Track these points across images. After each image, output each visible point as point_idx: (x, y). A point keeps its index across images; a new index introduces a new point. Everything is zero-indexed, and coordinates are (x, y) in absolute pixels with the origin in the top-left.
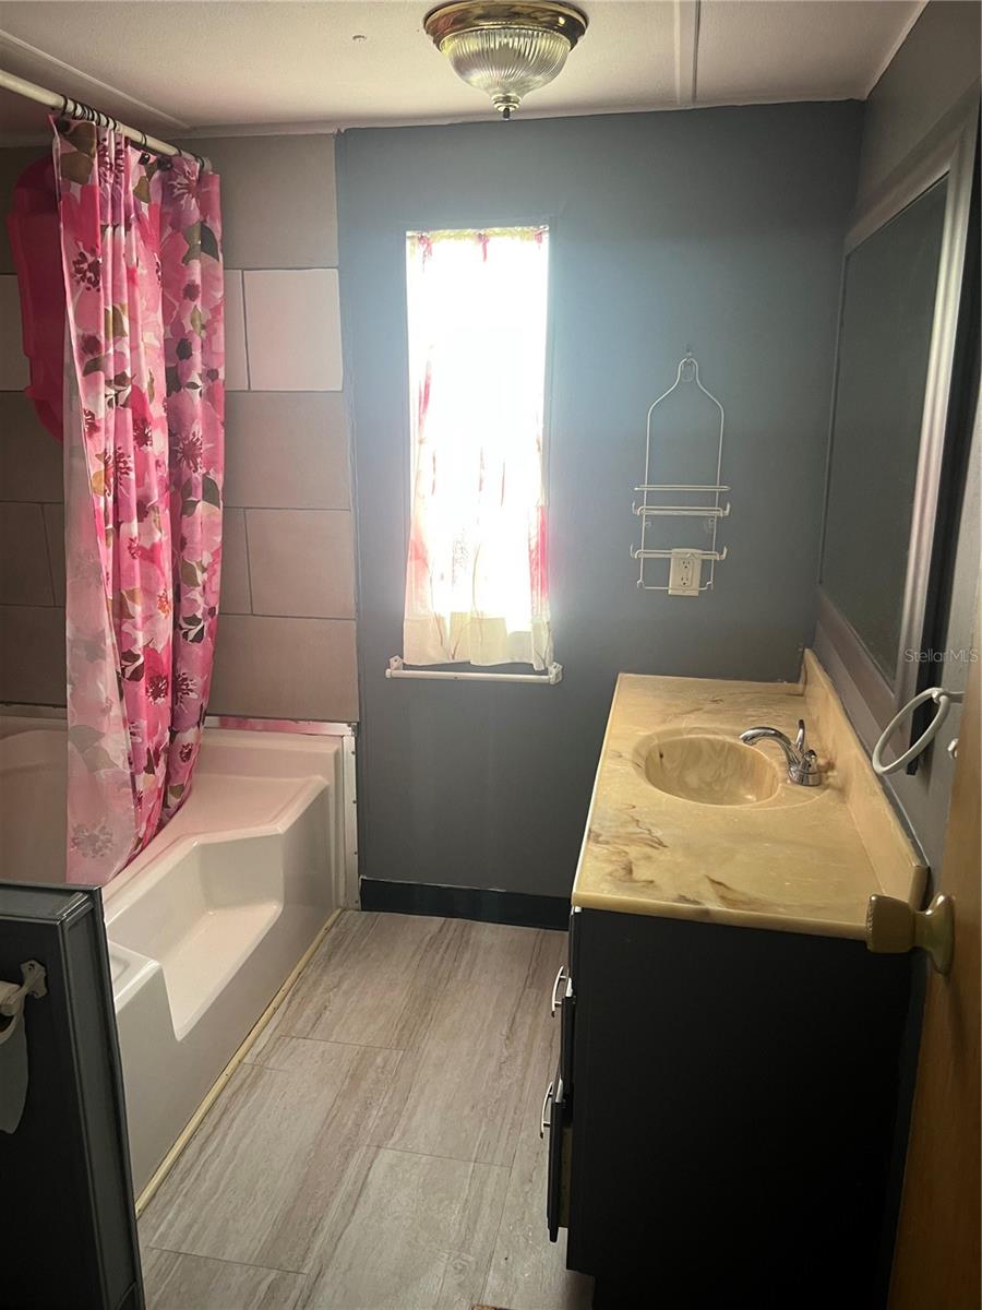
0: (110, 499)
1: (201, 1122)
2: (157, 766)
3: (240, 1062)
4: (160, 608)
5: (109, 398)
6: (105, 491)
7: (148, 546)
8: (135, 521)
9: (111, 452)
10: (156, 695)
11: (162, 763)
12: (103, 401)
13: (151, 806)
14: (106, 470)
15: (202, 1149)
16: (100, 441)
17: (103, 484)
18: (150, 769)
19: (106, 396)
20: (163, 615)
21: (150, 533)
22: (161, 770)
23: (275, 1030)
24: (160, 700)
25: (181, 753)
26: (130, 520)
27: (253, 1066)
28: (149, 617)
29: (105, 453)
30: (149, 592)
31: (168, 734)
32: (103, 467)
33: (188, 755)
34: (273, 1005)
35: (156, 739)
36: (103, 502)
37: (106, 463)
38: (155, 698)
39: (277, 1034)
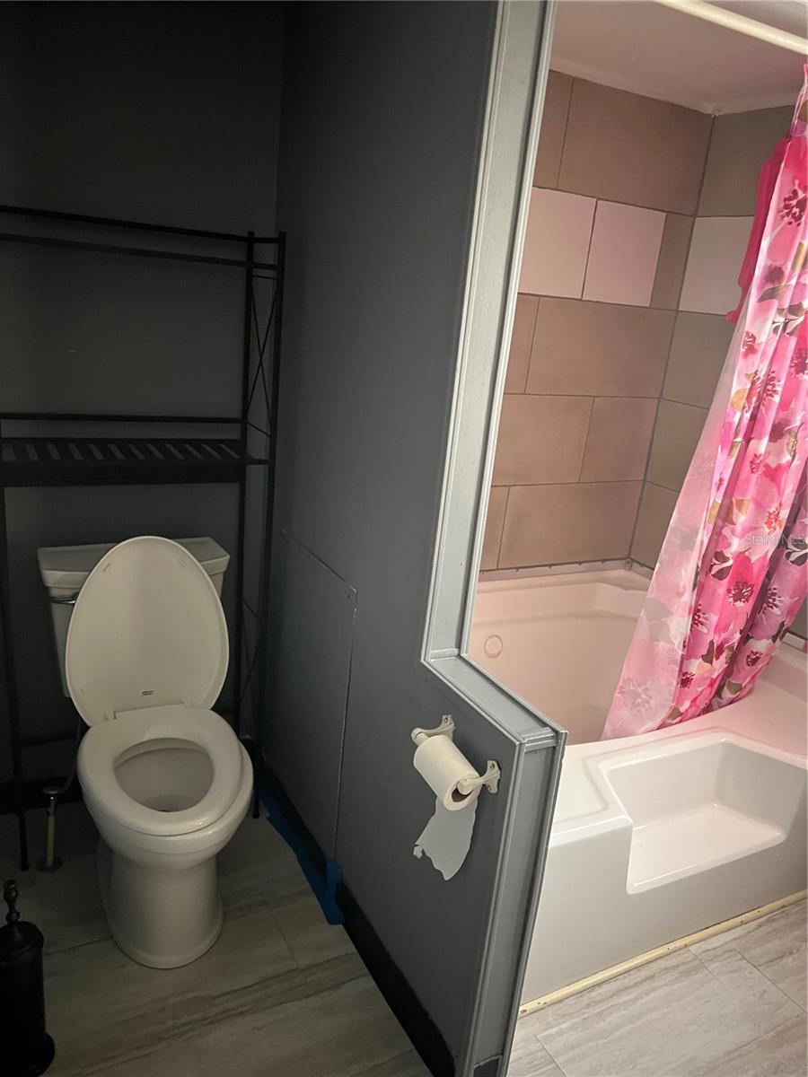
0: (747, 415)
1: (627, 971)
2: (717, 659)
3: (686, 945)
4: (766, 523)
5: (776, 325)
6: (744, 408)
7: (773, 465)
8: (766, 439)
9: (762, 374)
10: (737, 598)
11: (723, 657)
12: (769, 327)
13: (700, 690)
14: (751, 389)
15: (616, 993)
16: (753, 362)
17: (744, 401)
18: (708, 658)
19: (774, 323)
20: (767, 530)
21: (780, 454)
22: (720, 664)
23: (732, 940)
24: (739, 604)
25: (748, 657)
26: (760, 438)
27: (696, 958)
28: (752, 529)
29: (756, 373)
30: (760, 505)
31: (738, 636)
32: (749, 386)
33: (754, 661)
34: (743, 918)
35: (724, 636)
36: (740, 417)
37: (753, 383)
38: (735, 601)
39: (734, 945)
